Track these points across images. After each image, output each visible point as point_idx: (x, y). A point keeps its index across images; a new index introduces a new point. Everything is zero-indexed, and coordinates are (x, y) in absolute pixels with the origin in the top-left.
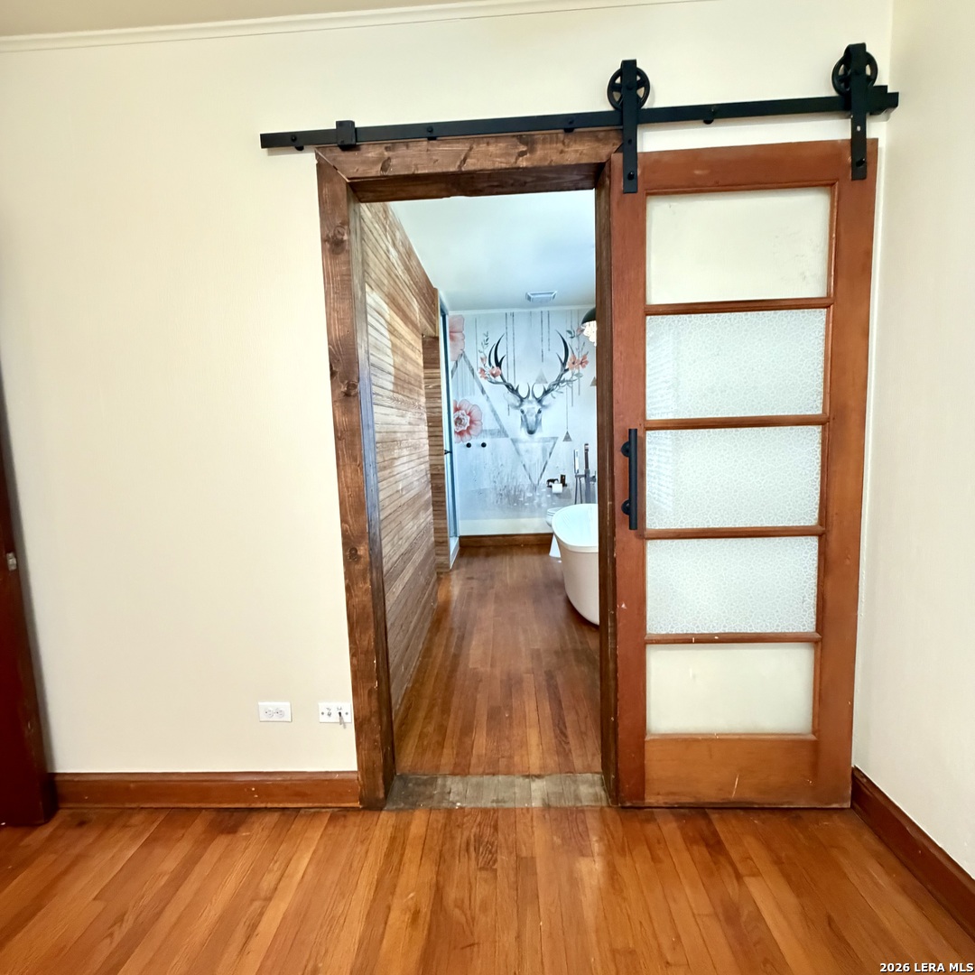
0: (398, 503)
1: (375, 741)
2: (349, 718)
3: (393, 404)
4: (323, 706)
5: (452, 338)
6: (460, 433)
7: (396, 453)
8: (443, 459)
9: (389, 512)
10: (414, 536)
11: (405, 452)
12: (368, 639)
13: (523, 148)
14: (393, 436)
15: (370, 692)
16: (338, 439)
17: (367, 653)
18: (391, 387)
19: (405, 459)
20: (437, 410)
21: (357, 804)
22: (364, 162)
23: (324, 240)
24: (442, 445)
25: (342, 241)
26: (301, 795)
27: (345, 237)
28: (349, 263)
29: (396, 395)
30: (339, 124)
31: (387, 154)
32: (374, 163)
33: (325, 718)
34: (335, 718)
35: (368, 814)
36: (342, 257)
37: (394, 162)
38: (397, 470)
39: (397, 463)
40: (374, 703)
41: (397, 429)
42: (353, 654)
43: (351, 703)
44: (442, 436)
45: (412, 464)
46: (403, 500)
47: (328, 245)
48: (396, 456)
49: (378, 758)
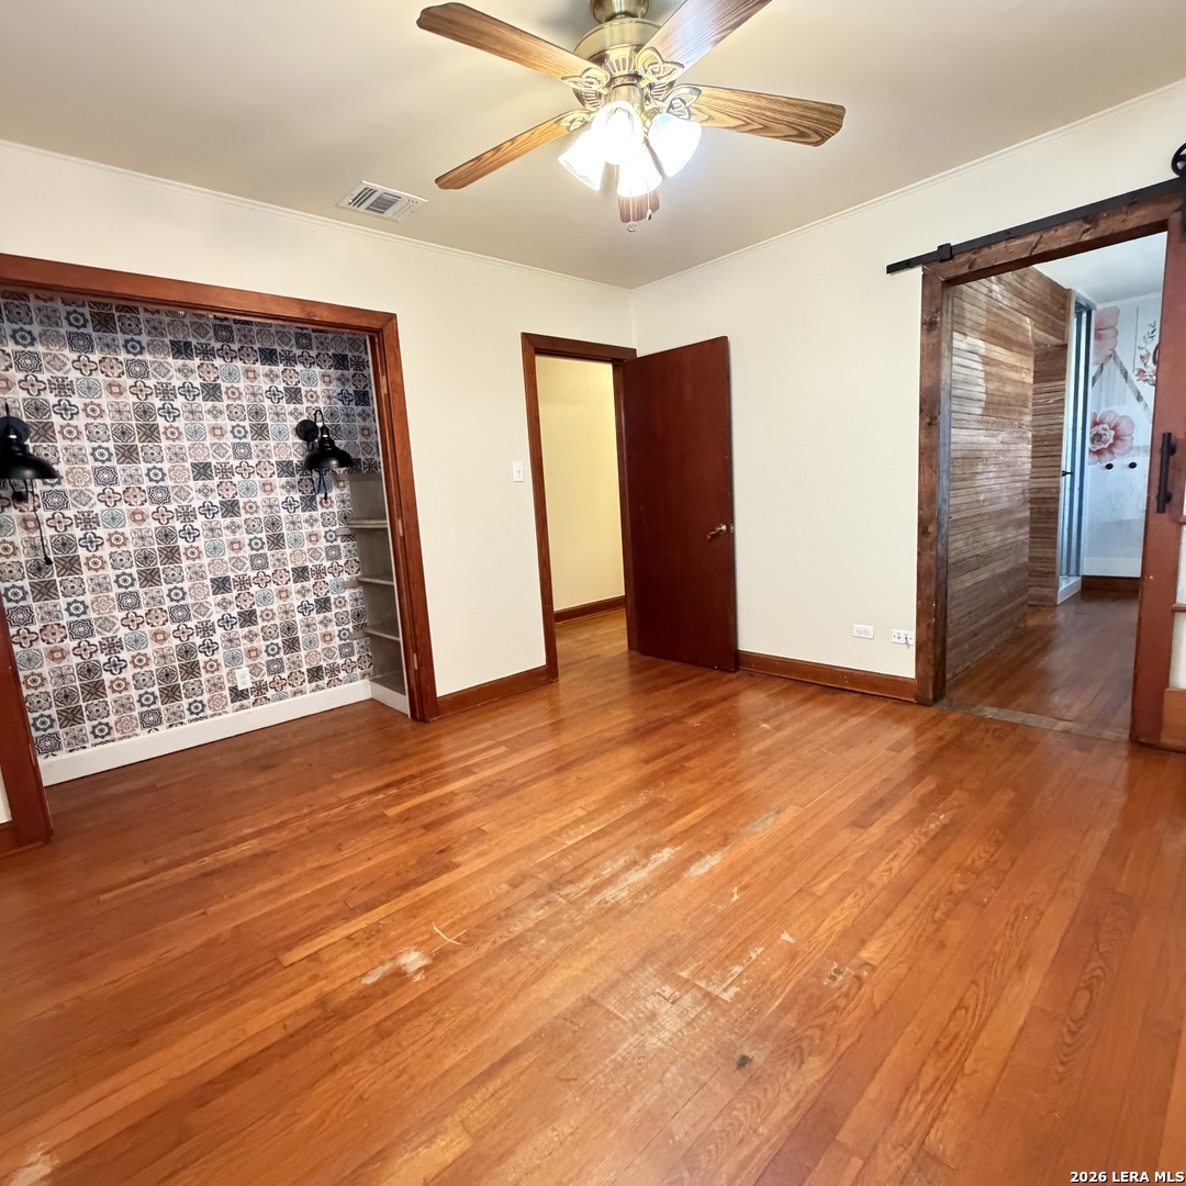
0: (978, 511)
1: (929, 659)
2: (913, 642)
3: (981, 426)
4: (895, 632)
5: (1098, 337)
6: (1099, 453)
7: (980, 468)
8: (1058, 482)
9: (965, 515)
10: (995, 546)
11: (992, 468)
12: (930, 590)
13: (1088, 226)
14: (978, 454)
15: (929, 626)
16: (921, 454)
17: (928, 598)
18: (980, 411)
19: (991, 475)
20: (1057, 427)
21: (913, 700)
22: (955, 266)
23: (923, 324)
24: (1060, 466)
25: (936, 322)
26: (875, 687)
27: (938, 319)
28: (939, 335)
29: (985, 418)
30: (940, 247)
31: (973, 257)
32: (963, 264)
33: (895, 640)
34: (903, 640)
35: (919, 707)
36: (935, 333)
37: (978, 260)
38: (978, 483)
39: (980, 477)
40: (931, 633)
41: (984, 447)
42: (919, 598)
43: (914, 632)
44: (1060, 456)
45: (1002, 480)
46: (984, 510)
47: (925, 327)
48: (979, 471)
49: (931, 672)
